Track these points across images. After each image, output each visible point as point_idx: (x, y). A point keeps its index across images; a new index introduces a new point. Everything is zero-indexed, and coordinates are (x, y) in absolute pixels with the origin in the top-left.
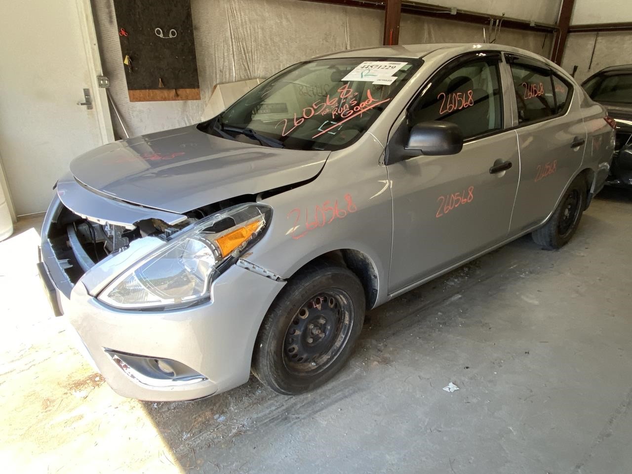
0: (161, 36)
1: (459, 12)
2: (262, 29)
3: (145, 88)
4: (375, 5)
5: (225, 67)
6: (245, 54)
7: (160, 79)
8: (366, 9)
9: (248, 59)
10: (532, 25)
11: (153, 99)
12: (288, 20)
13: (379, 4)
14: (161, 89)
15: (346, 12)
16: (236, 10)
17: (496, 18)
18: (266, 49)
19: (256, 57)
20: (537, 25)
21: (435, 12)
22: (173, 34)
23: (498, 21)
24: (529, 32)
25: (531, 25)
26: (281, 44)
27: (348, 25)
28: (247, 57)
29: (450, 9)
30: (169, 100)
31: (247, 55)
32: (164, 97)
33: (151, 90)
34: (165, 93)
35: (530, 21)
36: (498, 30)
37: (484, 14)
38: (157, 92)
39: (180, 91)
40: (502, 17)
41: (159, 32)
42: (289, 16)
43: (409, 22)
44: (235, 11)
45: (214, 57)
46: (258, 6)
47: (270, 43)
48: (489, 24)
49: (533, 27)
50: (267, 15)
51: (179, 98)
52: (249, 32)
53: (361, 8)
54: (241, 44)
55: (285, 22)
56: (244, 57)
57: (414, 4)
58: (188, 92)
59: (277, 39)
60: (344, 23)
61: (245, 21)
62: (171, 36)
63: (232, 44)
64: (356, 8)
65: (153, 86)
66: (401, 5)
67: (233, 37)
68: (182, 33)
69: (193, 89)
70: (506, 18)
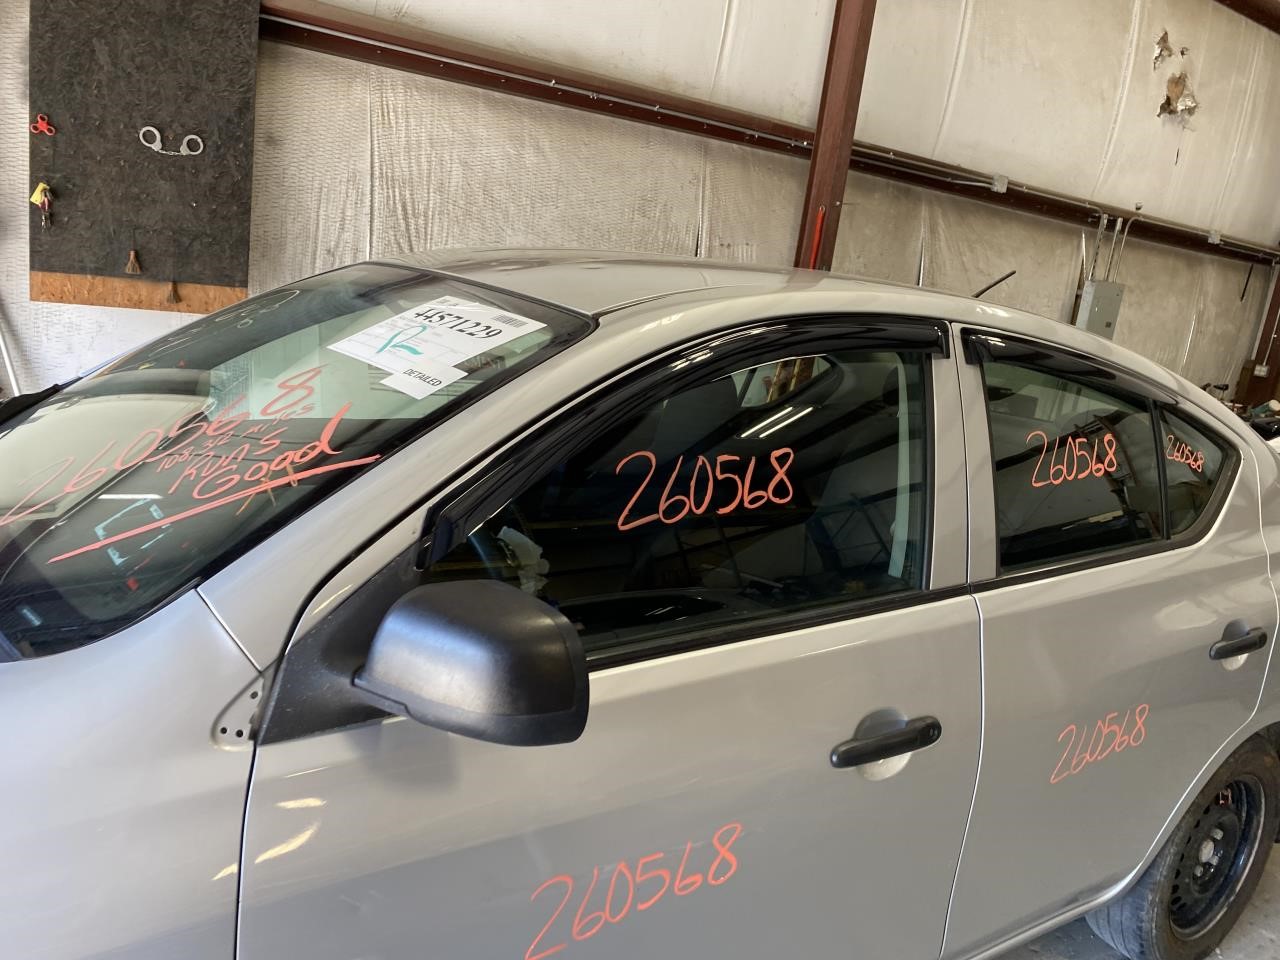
0: (157, 146)
1: (1011, 186)
2: (465, 164)
3: (83, 271)
4: (790, 145)
5: (341, 245)
6: (406, 218)
7: (132, 253)
8: (761, 152)
9: (413, 231)
10: (1215, 240)
11: (102, 301)
12: (538, 149)
13: (797, 143)
14: (131, 276)
15: (707, 151)
16: (395, 112)
17: (1117, 214)
18: (468, 213)
19: (436, 228)
20: (1226, 243)
21: (949, 180)
22: (192, 145)
23: (1120, 221)
24: (1207, 257)
25: (1210, 241)
26: (512, 209)
27: (708, 183)
28: (412, 227)
29: (989, 179)
30: (150, 307)
31: (412, 221)
32: (136, 297)
33: (98, 278)
34: (143, 288)
35: (1208, 232)
36: (1119, 242)
37: (1084, 201)
38: (118, 283)
39: (187, 290)
40: (1133, 214)
41: (149, 137)
42: (546, 144)
43: (877, 196)
44: (391, 114)
45: (313, 215)
46: (459, 108)
47: (480, 199)
48: (1096, 223)
49: (1217, 245)
50: (482, 132)
51: (182, 305)
52: (425, 166)
53: (748, 149)
54: (397, 194)
55: (530, 158)
56: (403, 225)
57: (891, 156)
58: (211, 295)
59: (501, 194)
60: (697, 177)
61: (419, 143)
62: (184, 150)
63: (372, 191)
64: (735, 146)
65: (107, 268)
66: (850, 152)
67: (377, 173)
68: (218, 148)
69: (228, 289)
70: (1144, 216)
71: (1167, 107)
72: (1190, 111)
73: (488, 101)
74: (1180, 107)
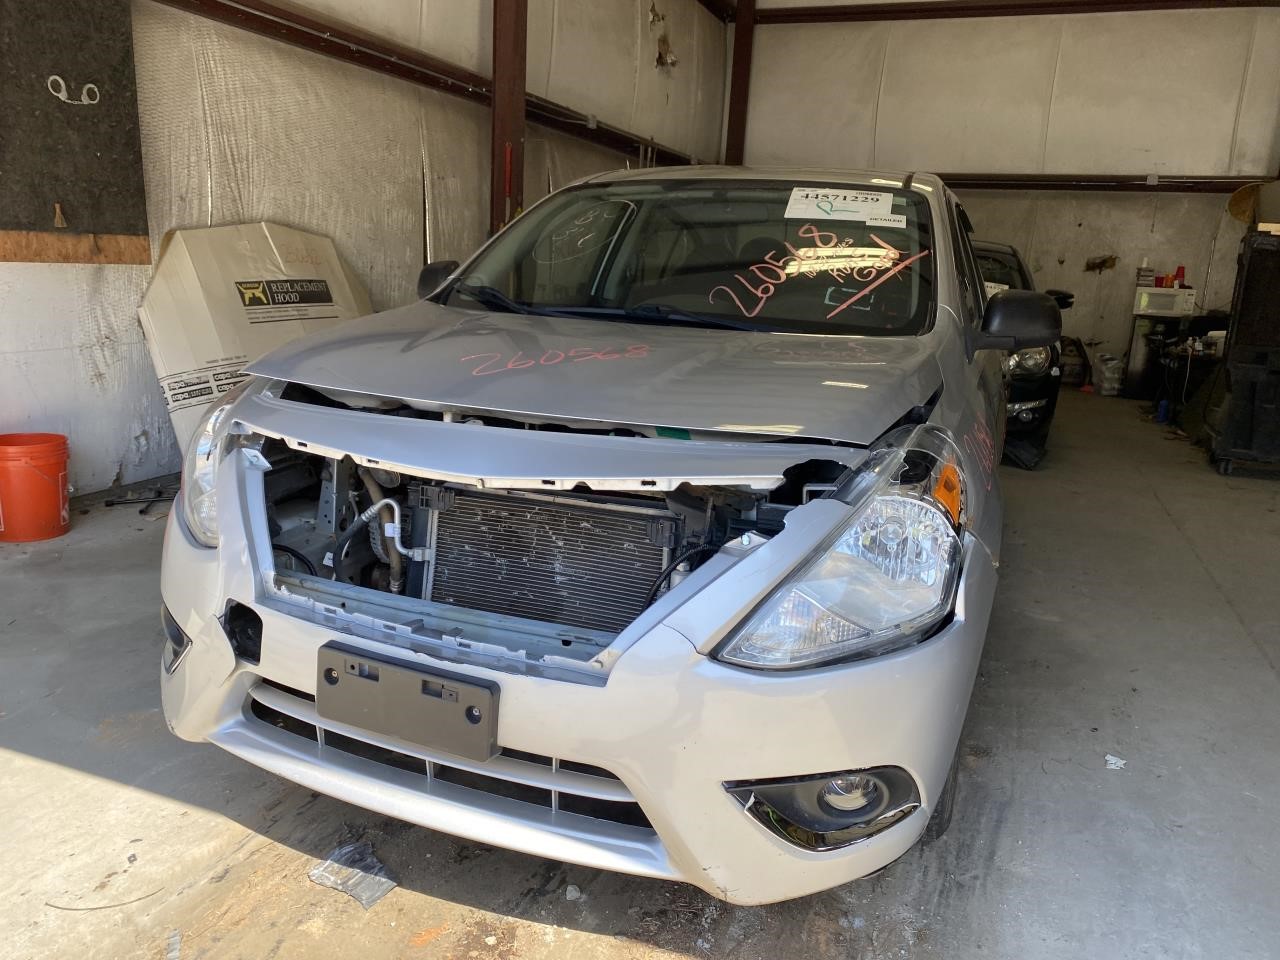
0: (63, 96)
1: (599, 125)
2: (270, 111)
3: (18, 226)
4: (468, 90)
5: (190, 191)
6: (234, 163)
7: (57, 206)
8: (451, 97)
9: (239, 174)
11: (38, 256)
12: (318, 98)
13: (478, 90)
14: (58, 230)
15: (420, 97)
16: (214, 60)
17: (648, 144)
18: (277, 156)
19: (256, 172)
21: (563, 119)
22: (91, 94)
23: (650, 149)
26: (307, 150)
27: (424, 124)
28: (239, 171)
29: (584, 118)
30: (77, 260)
31: (238, 165)
32: (64, 251)
33: (32, 233)
34: (69, 242)
35: (690, 156)
37: (631, 134)
38: (49, 239)
39: (105, 240)
40: (655, 144)
41: (56, 86)
42: (321, 91)
44: (212, 62)
45: (167, 162)
47: (284, 142)
48: (634, 152)
50: (277, 80)
51: (102, 257)
52: (242, 114)
53: (445, 94)
54: (226, 140)
55: (312, 102)
56: (233, 170)
58: (122, 244)
59: (298, 137)
60: (417, 120)
61: (235, 89)
62: (85, 100)
63: (207, 138)
64: (435, 92)
65: (39, 223)
67: (209, 120)
68: (111, 96)
69: (134, 238)
70: (661, 145)
71: (661, 61)
72: (673, 64)
73: (278, 51)
74: (669, 61)
